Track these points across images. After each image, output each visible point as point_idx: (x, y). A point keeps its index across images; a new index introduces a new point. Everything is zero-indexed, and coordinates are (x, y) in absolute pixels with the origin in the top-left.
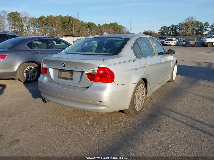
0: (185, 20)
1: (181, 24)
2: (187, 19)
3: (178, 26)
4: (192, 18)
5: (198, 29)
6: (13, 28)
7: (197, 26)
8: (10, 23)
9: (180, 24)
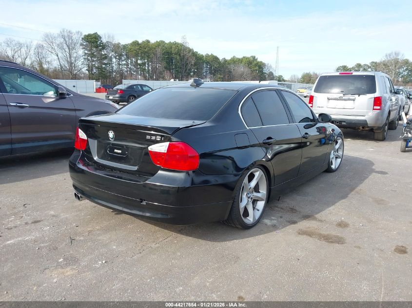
0: (384, 57)
1: (376, 63)
2: (388, 54)
3: (369, 67)
4: (397, 54)
5: (406, 73)
6: (88, 60)
7: (405, 68)
8: (86, 52)
9: (373, 62)
